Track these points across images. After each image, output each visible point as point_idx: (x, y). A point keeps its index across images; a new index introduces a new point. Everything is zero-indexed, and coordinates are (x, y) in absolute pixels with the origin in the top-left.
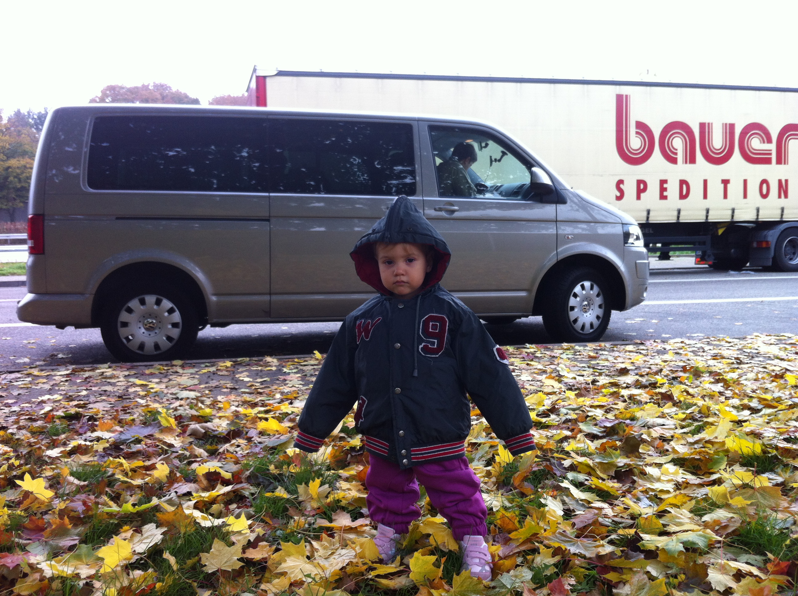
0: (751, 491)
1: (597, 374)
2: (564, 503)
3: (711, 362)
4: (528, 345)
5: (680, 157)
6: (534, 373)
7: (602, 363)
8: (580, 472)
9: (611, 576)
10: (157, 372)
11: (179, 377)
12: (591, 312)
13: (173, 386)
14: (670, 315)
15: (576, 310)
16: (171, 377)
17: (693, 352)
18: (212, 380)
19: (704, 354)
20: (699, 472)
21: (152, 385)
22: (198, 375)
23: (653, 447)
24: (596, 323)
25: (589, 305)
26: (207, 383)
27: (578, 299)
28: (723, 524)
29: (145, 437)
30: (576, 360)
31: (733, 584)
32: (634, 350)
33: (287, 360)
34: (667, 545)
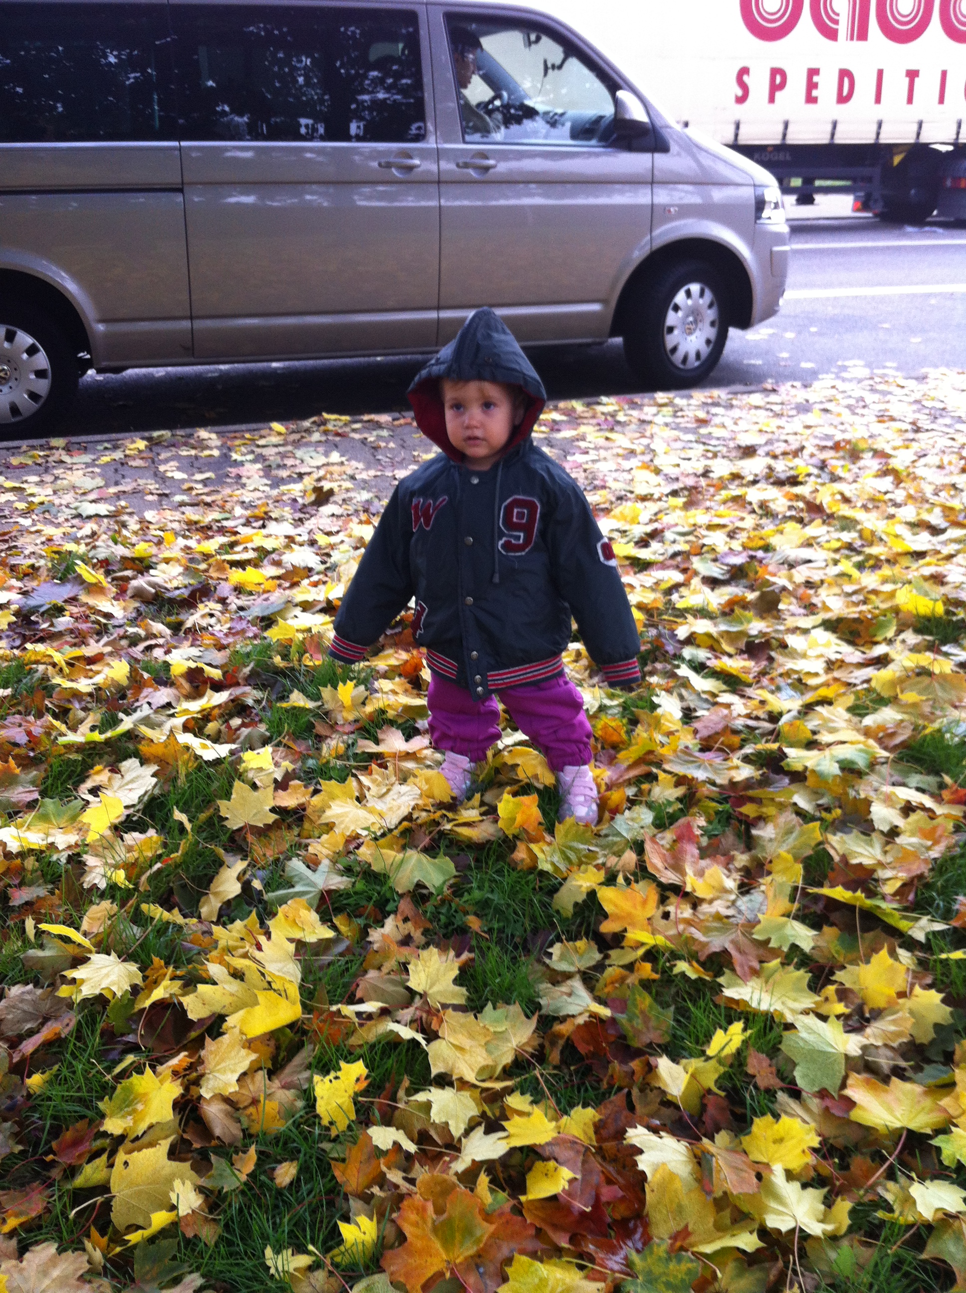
0: (926, 680)
1: (710, 455)
2: (682, 698)
3: (877, 428)
4: (604, 399)
5: (843, 28)
6: (618, 455)
7: (717, 432)
8: (698, 646)
9: (749, 810)
10: (30, 462)
11: (69, 472)
12: (698, 333)
13: (66, 490)
14: (812, 321)
15: (676, 332)
16: (55, 472)
17: (849, 407)
18: (123, 477)
19: (865, 411)
20: (857, 641)
21: (31, 489)
22: (97, 466)
23: (796, 598)
24: (705, 350)
25: (696, 322)
26: (117, 483)
27: (680, 314)
28: (890, 731)
29: (65, 601)
30: (677, 427)
31: (899, 822)
32: (762, 404)
33: (233, 435)
34: (818, 765)
